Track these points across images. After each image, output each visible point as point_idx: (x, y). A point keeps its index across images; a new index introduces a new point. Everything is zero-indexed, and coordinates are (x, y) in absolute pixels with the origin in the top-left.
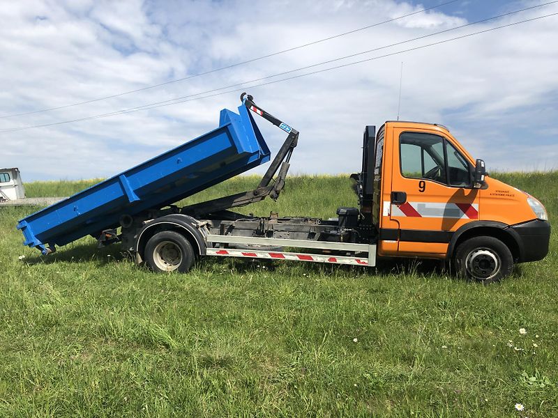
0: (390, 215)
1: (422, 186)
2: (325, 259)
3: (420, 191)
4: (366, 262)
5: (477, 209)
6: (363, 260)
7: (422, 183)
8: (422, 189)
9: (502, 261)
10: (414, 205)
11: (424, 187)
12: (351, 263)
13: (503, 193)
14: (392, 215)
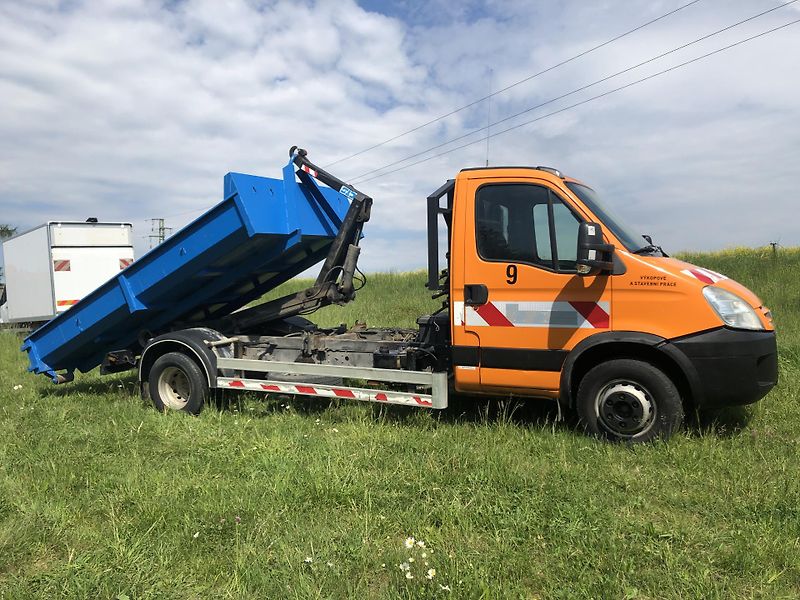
0: (463, 324)
1: (512, 273)
2: (369, 395)
3: (508, 282)
4: (429, 401)
5: (608, 311)
6: (425, 398)
7: (512, 269)
8: (512, 280)
9: (657, 403)
10: (501, 306)
11: (515, 275)
12: (408, 403)
13: (656, 281)
14: (467, 324)
